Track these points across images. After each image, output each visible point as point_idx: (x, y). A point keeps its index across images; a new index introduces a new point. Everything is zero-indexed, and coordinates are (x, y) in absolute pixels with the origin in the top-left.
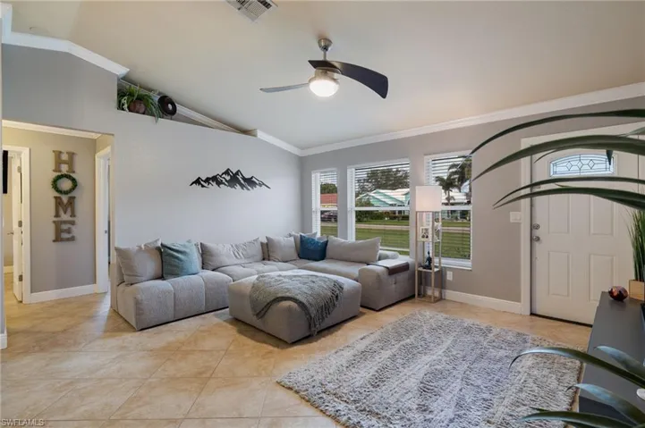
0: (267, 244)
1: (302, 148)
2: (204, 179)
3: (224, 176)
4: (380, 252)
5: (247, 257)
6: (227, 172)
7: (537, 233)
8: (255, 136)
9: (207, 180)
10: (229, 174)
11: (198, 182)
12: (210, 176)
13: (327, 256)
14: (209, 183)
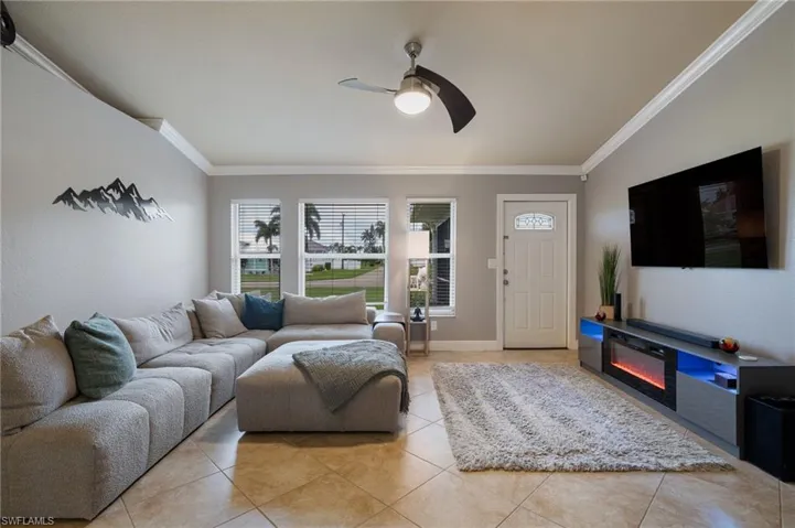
0: (195, 313)
1: (214, 163)
2: (78, 192)
3: (110, 191)
4: (368, 308)
5: (177, 337)
6: (116, 185)
7: (508, 277)
8: (156, 128)
9: (85, 195)
10: (119, 190)
11: (68, 196)
12: (89, 190)
13: (286, 321)
14: (87, 203)
